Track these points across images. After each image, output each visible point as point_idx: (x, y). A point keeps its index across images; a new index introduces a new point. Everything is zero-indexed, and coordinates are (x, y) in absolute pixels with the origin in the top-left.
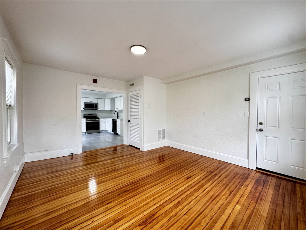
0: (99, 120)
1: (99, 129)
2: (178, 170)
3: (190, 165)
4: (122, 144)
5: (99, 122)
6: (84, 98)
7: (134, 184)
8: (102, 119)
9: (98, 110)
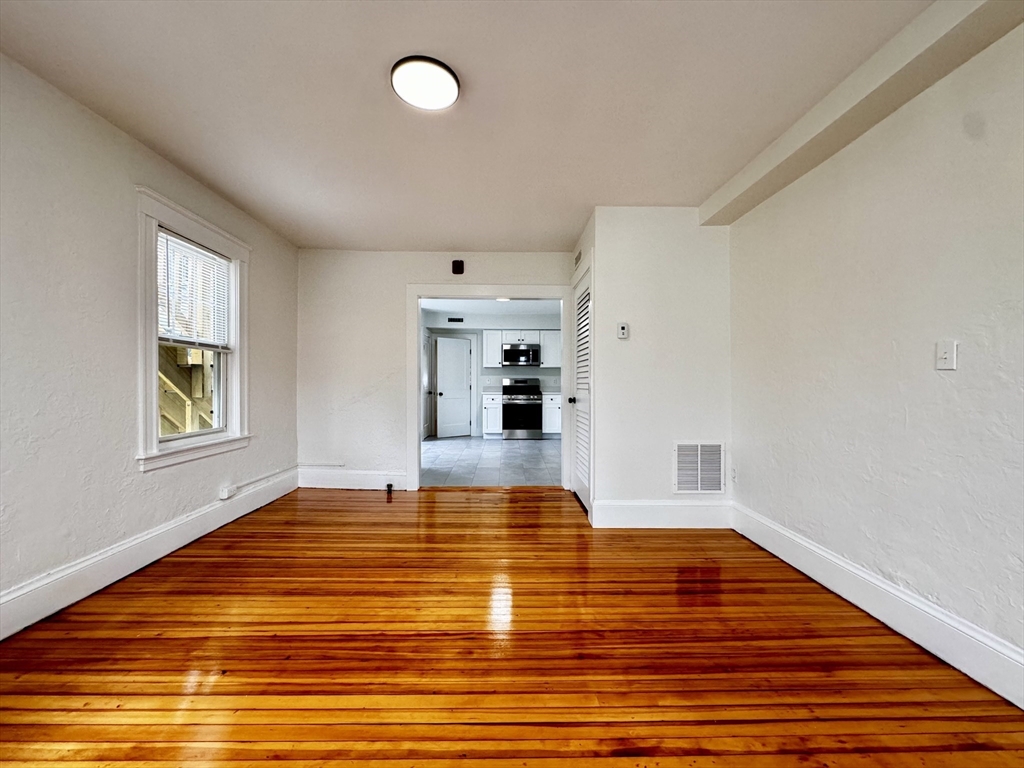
0: (541, 399)
1: (540, 427)
2: (626, 670)
3: (740, 675)
4: (556, 484)
5: (540, 406)
6: (502, 330)
7: (374, 644)
8: (552, 397)
9: (542, 366)
